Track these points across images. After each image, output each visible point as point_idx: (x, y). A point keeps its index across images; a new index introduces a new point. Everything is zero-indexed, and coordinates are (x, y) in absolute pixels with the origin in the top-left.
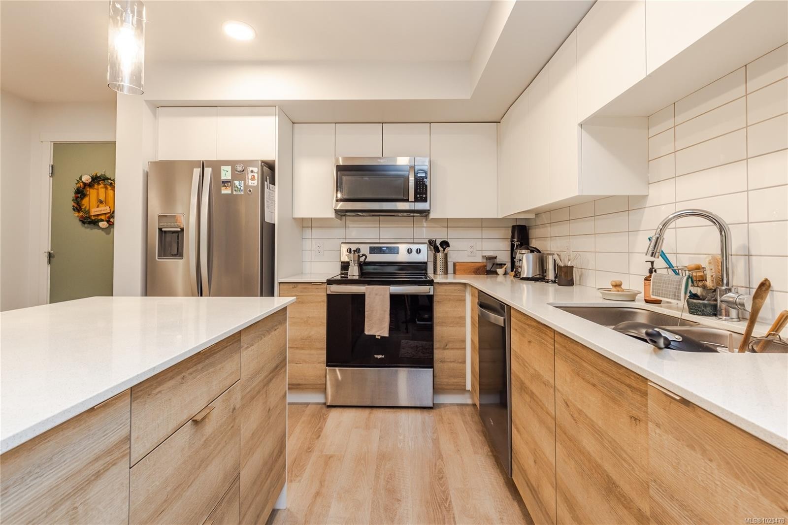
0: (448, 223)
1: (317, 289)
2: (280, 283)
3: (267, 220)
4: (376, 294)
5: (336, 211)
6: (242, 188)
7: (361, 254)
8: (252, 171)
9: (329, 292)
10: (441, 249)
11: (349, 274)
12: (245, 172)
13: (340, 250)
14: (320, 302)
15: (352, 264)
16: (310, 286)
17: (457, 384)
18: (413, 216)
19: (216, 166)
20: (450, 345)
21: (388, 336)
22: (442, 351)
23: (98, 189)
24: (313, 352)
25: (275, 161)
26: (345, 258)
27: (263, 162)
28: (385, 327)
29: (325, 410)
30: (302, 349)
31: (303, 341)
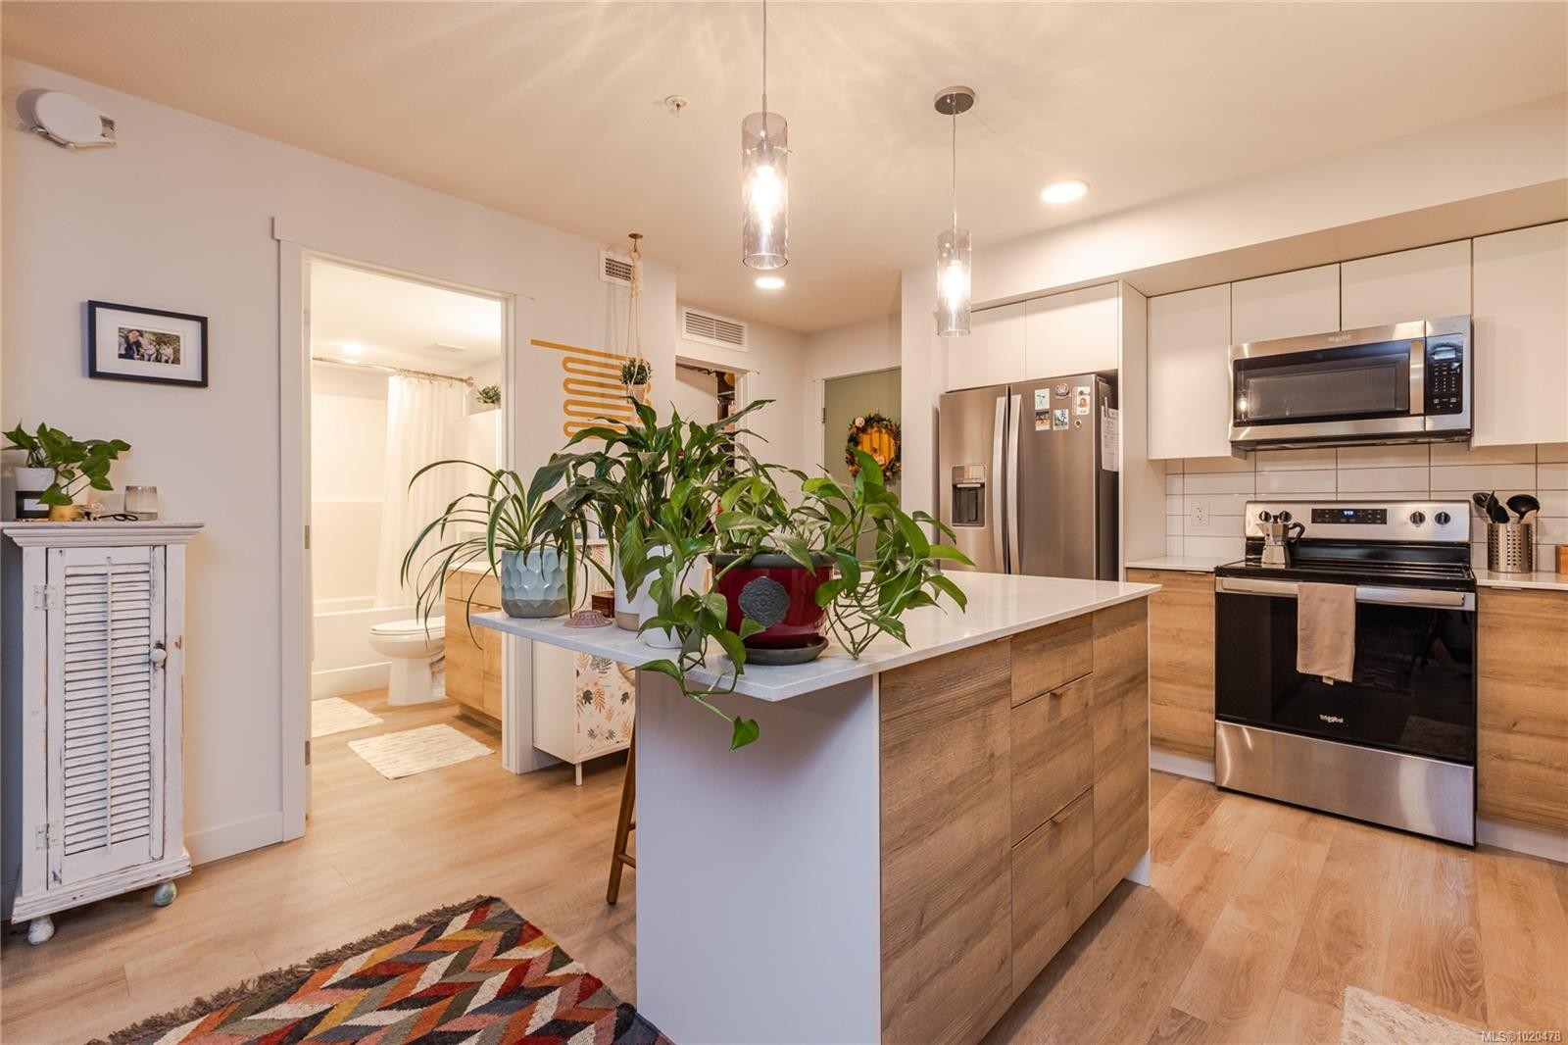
0: (1536, 455)
1: (1197, 582)
2: (1128, 568)
3: (1105, 466)
4: (1323, 600)
5: (1235, 444)
6: (1066, 420)
7: (1290, 523)
8: (1081, 393)
9: (1219, 589)
10: (1510, 512)
11: (1263, 560)
12: (1070, 395)
13: (1245, 516)
14: (1202, 606)
15: (1270, 541)
16: (1182, 577)
17: (1548, 813)
18: (1429, 443)
19: (1027, 389)
20: (1526, 726)
21: (1350, 680)
22: (1500, 735)
23: (871, 434)
24: (1189, 689)
25: (1117, 370)
26: (1254, 530)
27: (1098, 374)
28: (1341, 664)
29: (1213, 792)
30: (1169, 681)
31: (1171, 668)
